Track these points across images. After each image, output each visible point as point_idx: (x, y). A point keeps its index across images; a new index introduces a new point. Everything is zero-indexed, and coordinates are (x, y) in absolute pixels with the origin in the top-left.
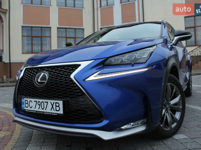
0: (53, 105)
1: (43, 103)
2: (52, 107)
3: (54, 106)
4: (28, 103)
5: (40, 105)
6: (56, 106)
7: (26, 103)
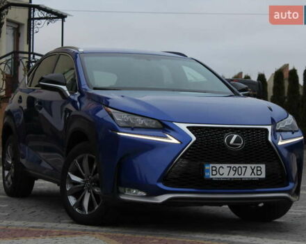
0: (253, 170)
1: (240, 169)
2: (253, 172)
3: (255, 171)
4: (217, 170)
5: (236, 171)
6: (257, 170)
7: (212, 170)
